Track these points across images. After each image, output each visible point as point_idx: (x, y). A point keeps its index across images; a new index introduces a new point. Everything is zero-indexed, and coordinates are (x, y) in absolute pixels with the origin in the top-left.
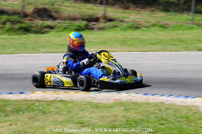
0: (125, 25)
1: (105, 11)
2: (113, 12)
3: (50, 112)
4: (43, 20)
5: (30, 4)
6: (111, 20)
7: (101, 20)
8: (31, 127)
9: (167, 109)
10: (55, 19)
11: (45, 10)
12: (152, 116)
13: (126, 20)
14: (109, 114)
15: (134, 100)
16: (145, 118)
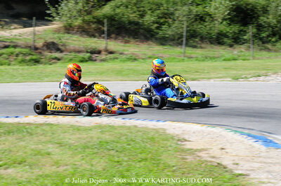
0: (124, 56)
1: (107, 44)
2: (114, 45)
3: (37, 134)
4: (51, 52)
6: (111, 53)
7: (103, 53)
8: (16, 147)
9: (139, 131)
10: (62, 52)
12: (123, 138)
13: (126, 53)
14: (86, 136)
16: (116, 139)
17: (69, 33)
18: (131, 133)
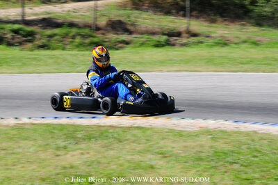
0: (211, 41)
1: (189, 24)
2: (197, 25)
3: (127, 140)
4: (117, 34)
5: (103, 15)
6: (195, 35)
7: (184, 35)
8: (105, 157)
9: (262, 139)
10: (130, 33)
11: (120, 22)
12: (244, 147)
13: (213, 35)
14: (194, 144)
15: (223, 128)
16: (235, 149)
17: (137, 9)
18: (253, 140)
